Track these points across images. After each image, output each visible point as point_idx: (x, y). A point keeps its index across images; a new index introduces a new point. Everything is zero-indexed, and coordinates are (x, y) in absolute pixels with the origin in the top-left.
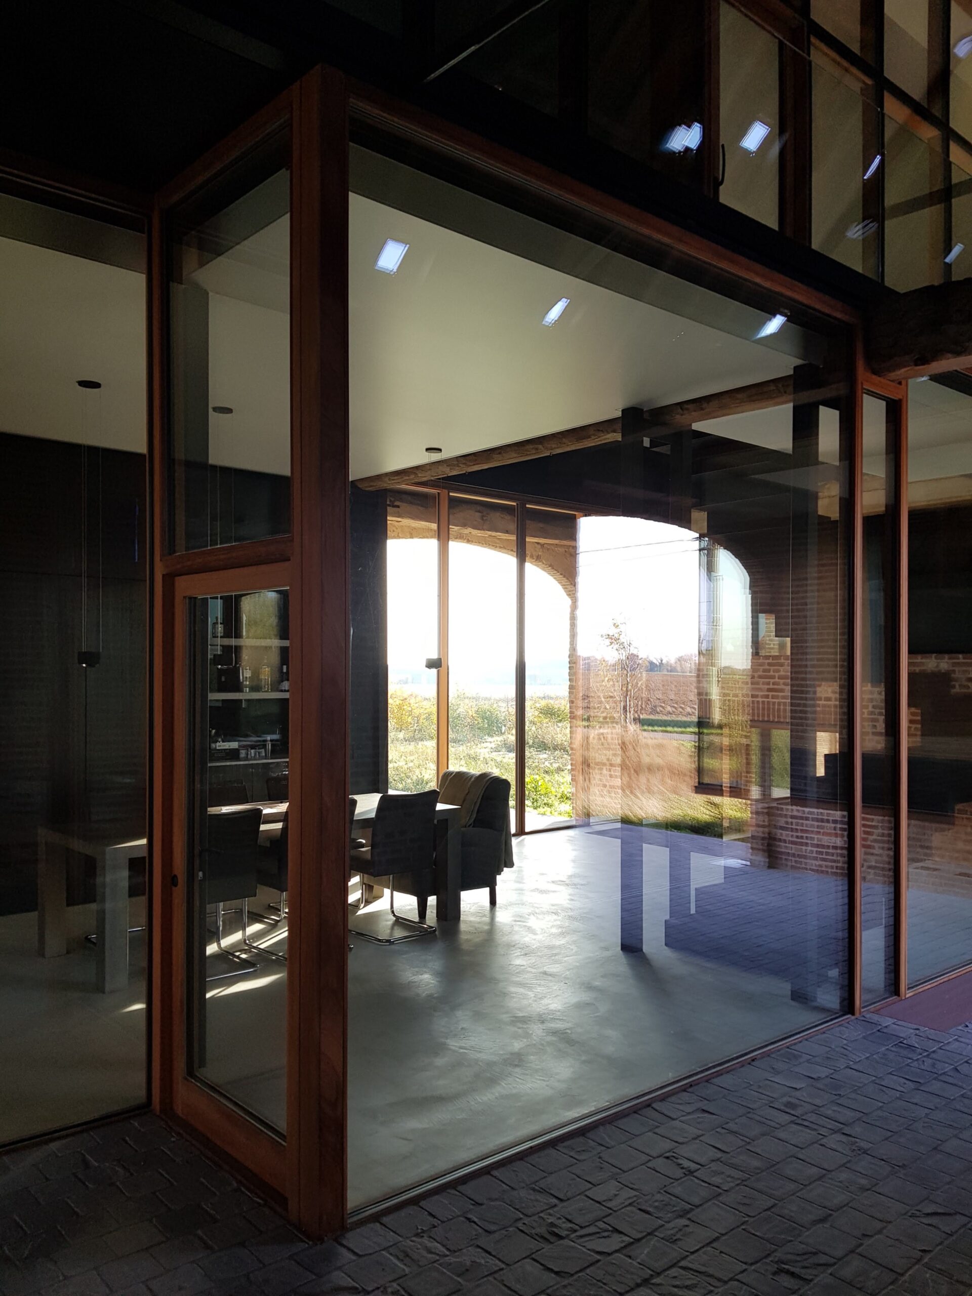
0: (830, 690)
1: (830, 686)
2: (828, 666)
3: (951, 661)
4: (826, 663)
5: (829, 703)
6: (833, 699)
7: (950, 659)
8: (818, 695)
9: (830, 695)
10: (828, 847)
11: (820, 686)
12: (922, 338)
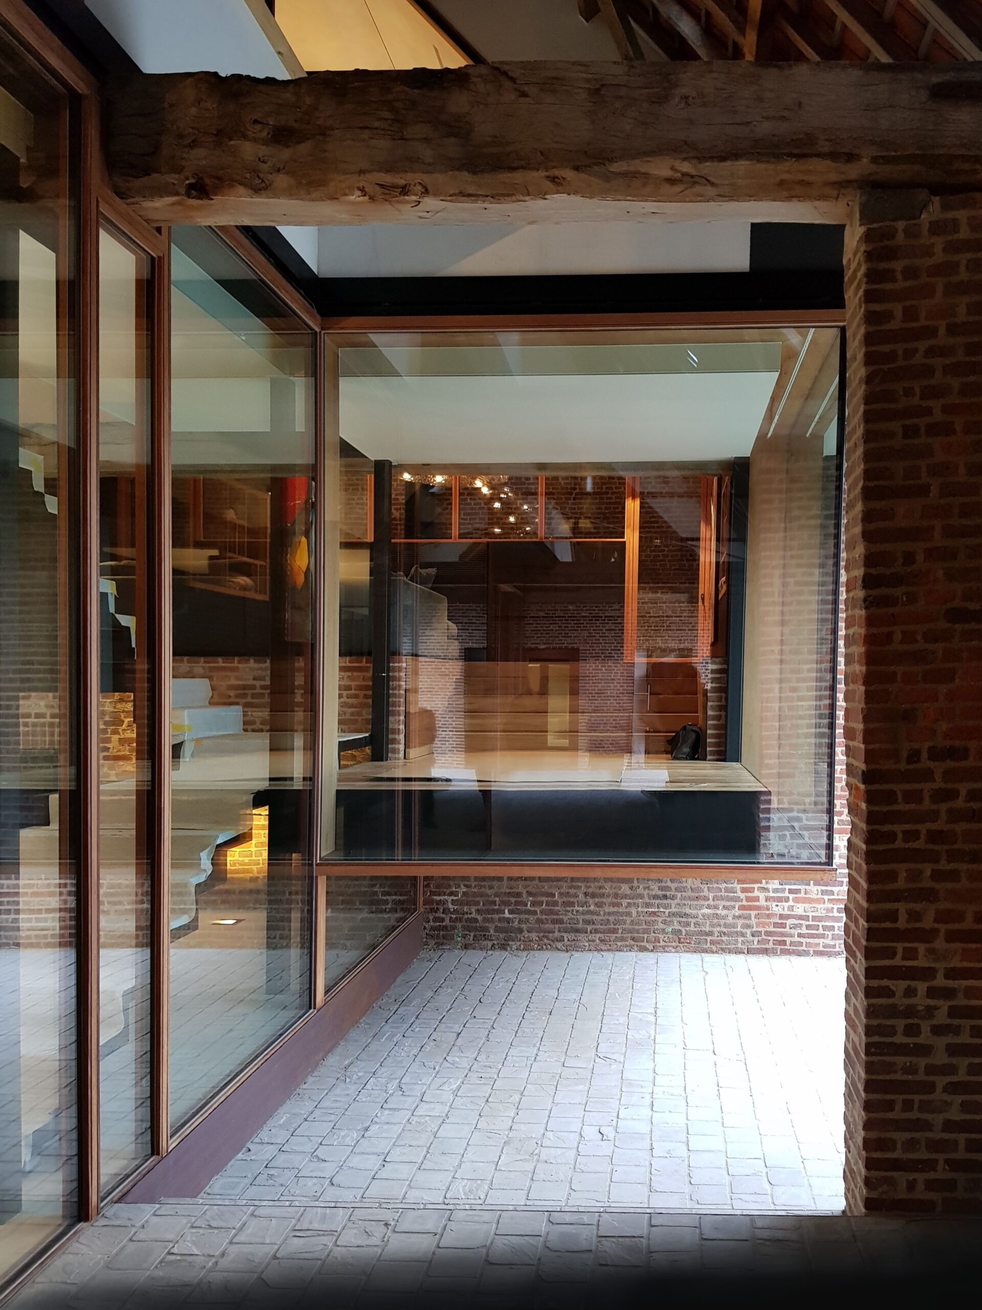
0: (42, 703)
1: (42, 698)
2: (38, 671)
3: (208, 665)
4: (36, 667)
5: (42, 720)
6: (48, 715)
7: (205, 662)
8: (22, 711)
9: (43, 710)
10: (40, 911)
11: (27, 698)
12: (200, 152)
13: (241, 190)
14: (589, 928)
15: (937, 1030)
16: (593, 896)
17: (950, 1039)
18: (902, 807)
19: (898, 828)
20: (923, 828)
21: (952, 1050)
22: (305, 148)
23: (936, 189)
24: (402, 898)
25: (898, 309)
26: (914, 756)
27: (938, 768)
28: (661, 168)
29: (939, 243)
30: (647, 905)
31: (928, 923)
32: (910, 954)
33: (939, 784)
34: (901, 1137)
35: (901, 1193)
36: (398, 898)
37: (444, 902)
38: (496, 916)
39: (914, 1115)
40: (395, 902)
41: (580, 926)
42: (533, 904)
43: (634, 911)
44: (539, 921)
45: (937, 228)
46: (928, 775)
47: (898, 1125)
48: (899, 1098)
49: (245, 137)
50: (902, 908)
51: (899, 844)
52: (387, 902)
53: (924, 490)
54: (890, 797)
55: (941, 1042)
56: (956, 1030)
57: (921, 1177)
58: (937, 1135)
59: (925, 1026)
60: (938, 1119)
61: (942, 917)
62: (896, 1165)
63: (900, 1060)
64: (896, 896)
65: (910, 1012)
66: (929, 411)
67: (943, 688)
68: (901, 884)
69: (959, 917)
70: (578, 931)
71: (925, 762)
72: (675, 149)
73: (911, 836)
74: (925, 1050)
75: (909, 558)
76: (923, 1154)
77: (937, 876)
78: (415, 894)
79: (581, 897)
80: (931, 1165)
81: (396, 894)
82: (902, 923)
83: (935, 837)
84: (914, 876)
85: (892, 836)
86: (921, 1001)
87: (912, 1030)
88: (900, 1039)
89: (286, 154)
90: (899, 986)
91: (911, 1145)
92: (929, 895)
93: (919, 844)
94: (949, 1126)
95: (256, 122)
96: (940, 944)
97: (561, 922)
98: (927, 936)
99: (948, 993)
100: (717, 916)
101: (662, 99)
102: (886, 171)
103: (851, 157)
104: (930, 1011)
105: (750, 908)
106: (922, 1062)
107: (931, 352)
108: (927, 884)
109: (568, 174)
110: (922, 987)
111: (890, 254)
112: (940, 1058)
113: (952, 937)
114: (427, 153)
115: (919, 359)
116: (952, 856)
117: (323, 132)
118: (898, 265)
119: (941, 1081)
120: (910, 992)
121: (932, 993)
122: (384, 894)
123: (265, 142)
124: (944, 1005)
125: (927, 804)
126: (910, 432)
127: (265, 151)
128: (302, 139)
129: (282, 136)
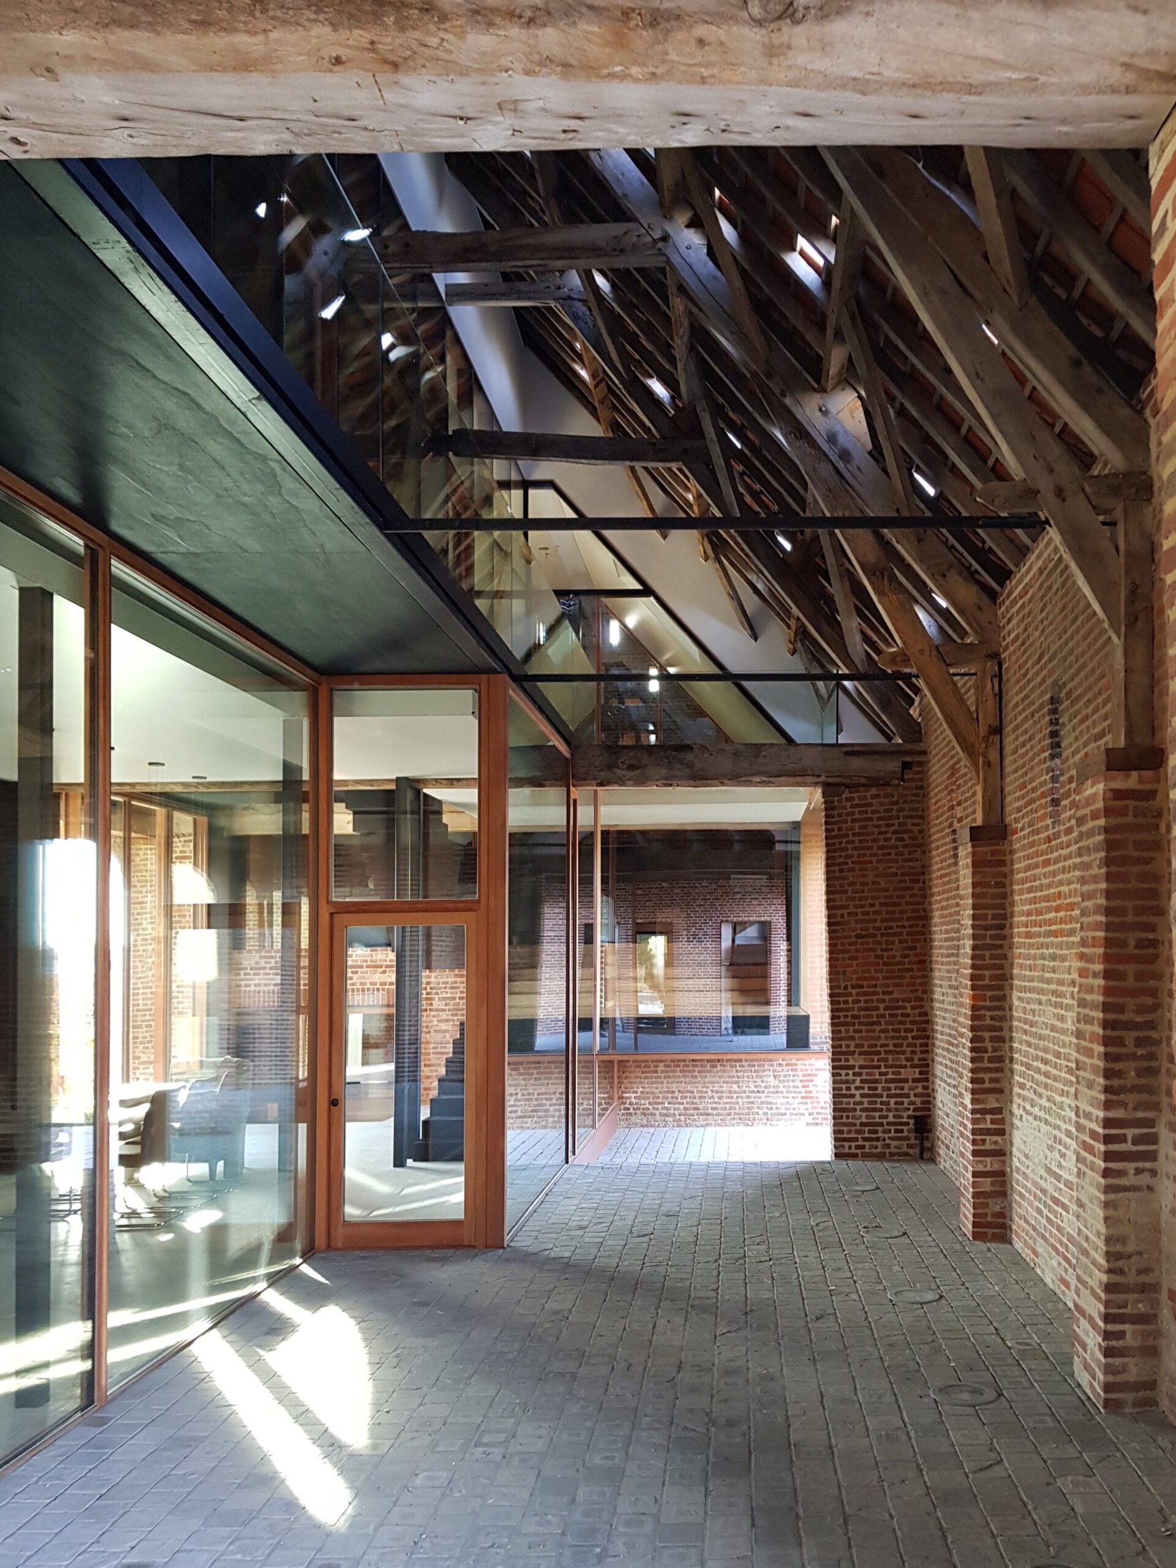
12: (602, 773)
14: (715, 1112)
15: (857, 1088)
16: (717, 1092)
17: (861, 1091)
18: (842, 1006)
19: (841, 1014)
20: (849, 1014)
21: (862, 1096)
22: (639, 771)
23: (847, 786)
25: (836, 827)
26: (846, 988)
27: (854, 991)
28: (757, 779)
29: (849, 804)
30: (748, 1097)
31: (852, 1049)
32: (847, 1060)
33: (854, 997)
34: (845, 1129)
35: (846, 1150)
37: (630, 1098)
38: (660, 1106)
39: (850, 1120)
41: (710, 1111)
42: (682, 1098)
43: (740, 1100)
44: (686, 1109)
45: (847, 800)
46: (850, 995)
47: (844, 1124)
48: (844, 1114)
49: (618, 768)
50: (843, 1043)
51: (842, 1019)
53: (846, 892)
54: (839, 1003)
55: (857, 1093)
56: (863, 1088)
57: (853, 1144)
58: (858, 1127)
59: (853, 1087)
60: (858, 1122)
61: (857, 1046)
62: (845, 1140)
63: (845, 1100)
64: (841, 1039)
65: (847, 1082)
66: (847, 863)
67: (855, 963)
68: (843, 1034)
69: (863, 1046)
70: (708, 1114)
71: (850, 990)
72: (761, 773)
73: (846, 1017)
74: (853, 1096)
75: (842, 916)
76: (853, 1135)
77: (855, 1031)
79: (710, 1093)
80: (856, 1140)
82: (844, 1049)
83: (853, 1017)
84: (847, 1031)
85: (839, 1017)
86: (851, 1077)
87: (848, 1089)
88: (844, 1092)
90: (843, 1072)
91: (850, 1131)
92: (853, 1038)
93: (849, 1020)
94: (862, 1124)
96: (856, 1055)
97: (698, 1109)
98: (852, 1053)
99: (860, 1074)
100: (788, 1103)
101: (757, 756)
102: (830, 780)
103: (818, 776)
104: (854, 1081)
105: (807, 1098)
106: (852, 1100)
107: (847, 842)
108: (851, 1034)
109: (727, 782)
110: (851, 1072)
111: (833, 808)
112: (858, 1098)
113: (860, 1054)
114: (680, 774)
115: (843, 845)
116: (860, 1024)
117: (645, 766)
118: (836, 812)
119: (858, 1107)
120: (847, 1074)
121: (854, 1074)
124: (858, 1079)
125: (851, 1005)
126: (841, 871)
127: (625, 773)
128: (638, 768)
129: (631, 767)
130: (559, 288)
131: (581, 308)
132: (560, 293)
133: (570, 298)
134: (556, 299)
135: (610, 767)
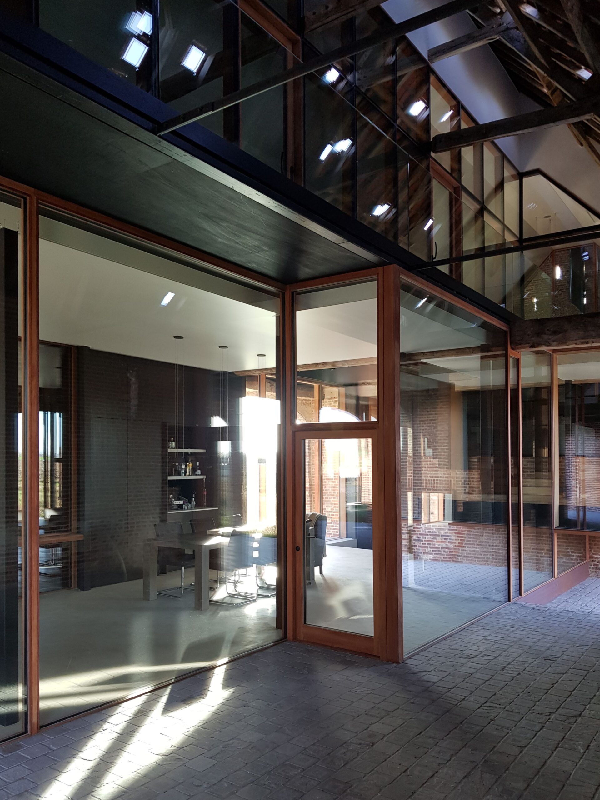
12: (533, 339)
13: (544, 346)
22: (560, 335)
24: (580, 555)
36: (578, 555)
40: (577, 556)
49: (545, 334)
52: (573, 556)
78: (585, 553)
81: (577, 553)
89: (556, 337)
95: (548, 330)
117: (566, 331)
122: (572, 552)
123: (551, 335)
127: (550, 337)
128: (560, 333)
129: (555, 333)
130: (500, 25)
131: (514, 33)
132: (502, 28)
133: (508, 29)
134: (498, 33)
135: (538, 334)
